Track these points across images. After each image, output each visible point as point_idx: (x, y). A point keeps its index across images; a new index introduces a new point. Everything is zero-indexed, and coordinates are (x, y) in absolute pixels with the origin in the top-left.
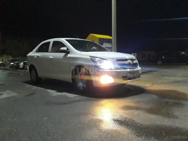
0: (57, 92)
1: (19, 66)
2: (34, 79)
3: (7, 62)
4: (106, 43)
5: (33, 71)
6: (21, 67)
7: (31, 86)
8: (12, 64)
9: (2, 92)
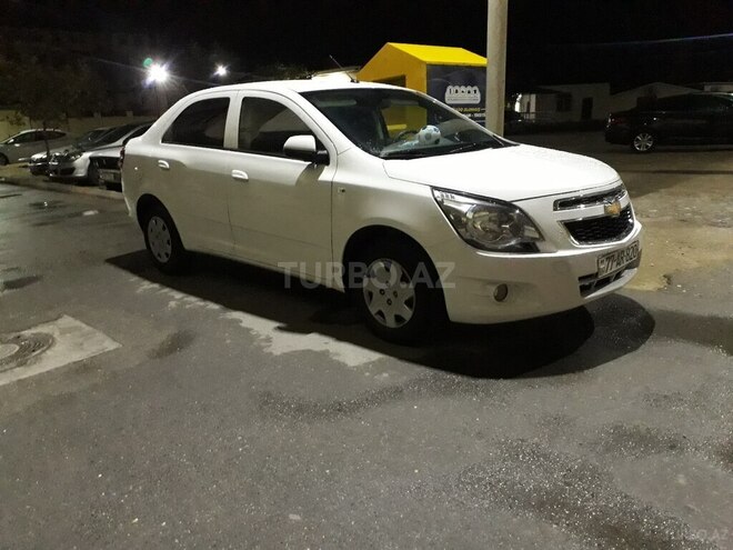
0: (280, 328)
1: (73, 169)
2: (163, 254)
3: (13, 143)
4: (457, 88)
5: (156, 224)
6: (81, 173)
7: (156, 286)
8: (41, 160)
9: (43, 329)
